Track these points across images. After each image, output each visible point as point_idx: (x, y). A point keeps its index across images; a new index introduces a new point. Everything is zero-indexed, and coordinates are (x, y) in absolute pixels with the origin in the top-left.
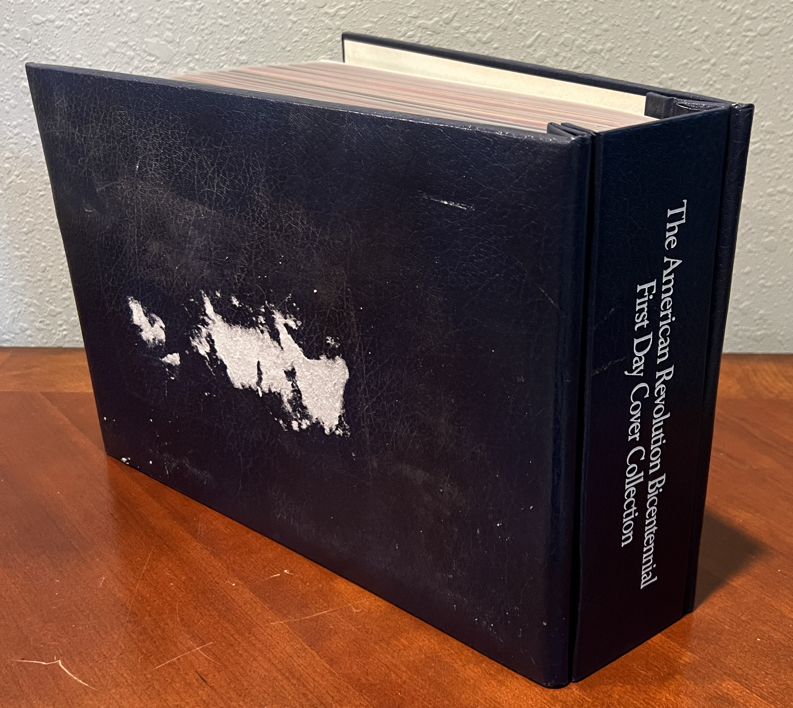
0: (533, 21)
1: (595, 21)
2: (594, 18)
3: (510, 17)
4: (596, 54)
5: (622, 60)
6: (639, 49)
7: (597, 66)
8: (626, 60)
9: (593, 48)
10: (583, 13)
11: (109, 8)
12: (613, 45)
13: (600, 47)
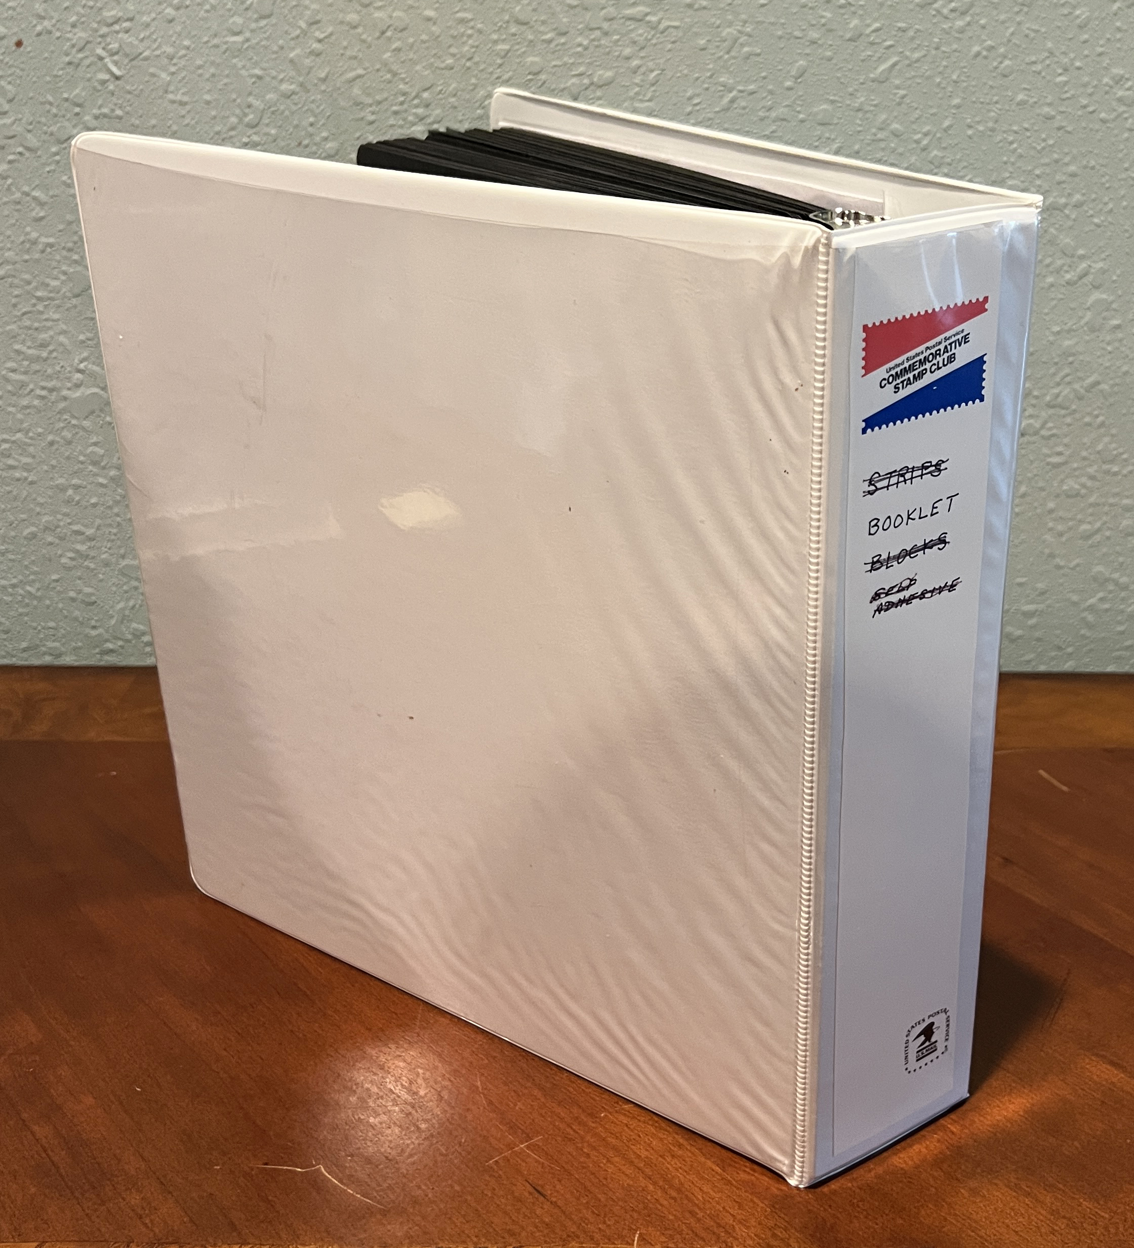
0: (960, 160)
1: (1057, 161)
2: (1056, 156)
3: (924, 154)
4: (1057, 212)
5: (1096, 220)
6: (1125, 203)
7: (1056, 229)
8: (1103, 221)
9: (1052, 202)
10: (1039, 148)
11: (291, 134)
12: (1085, 198)
13: (1063, 200)
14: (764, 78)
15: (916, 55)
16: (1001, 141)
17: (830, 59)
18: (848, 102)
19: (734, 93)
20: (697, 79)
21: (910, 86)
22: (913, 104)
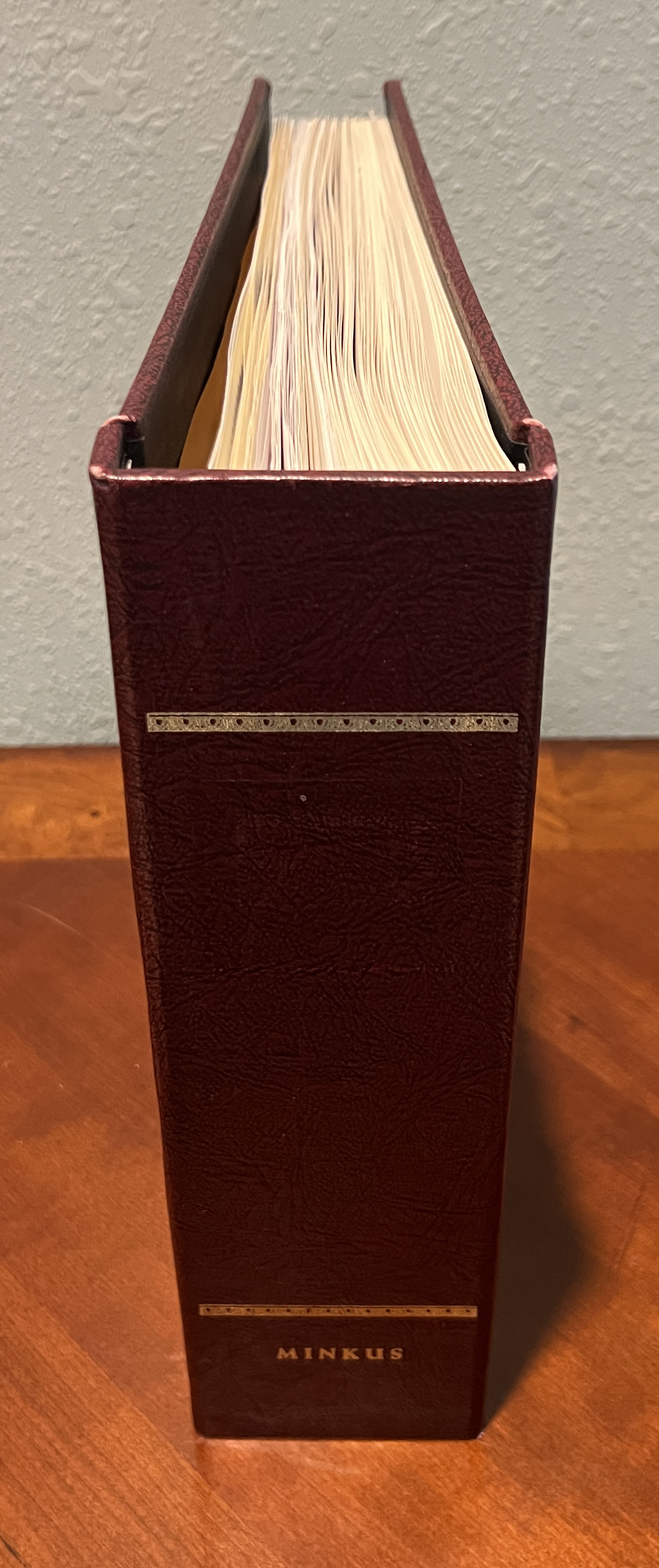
14: (283, 39)
15: (475, 10)
16: (580, 118)
17: (365, 15)
18: (391, 70)
19: (244, 59)
20: (199, 41)
21: (467, 49)
22: (470, 71)
